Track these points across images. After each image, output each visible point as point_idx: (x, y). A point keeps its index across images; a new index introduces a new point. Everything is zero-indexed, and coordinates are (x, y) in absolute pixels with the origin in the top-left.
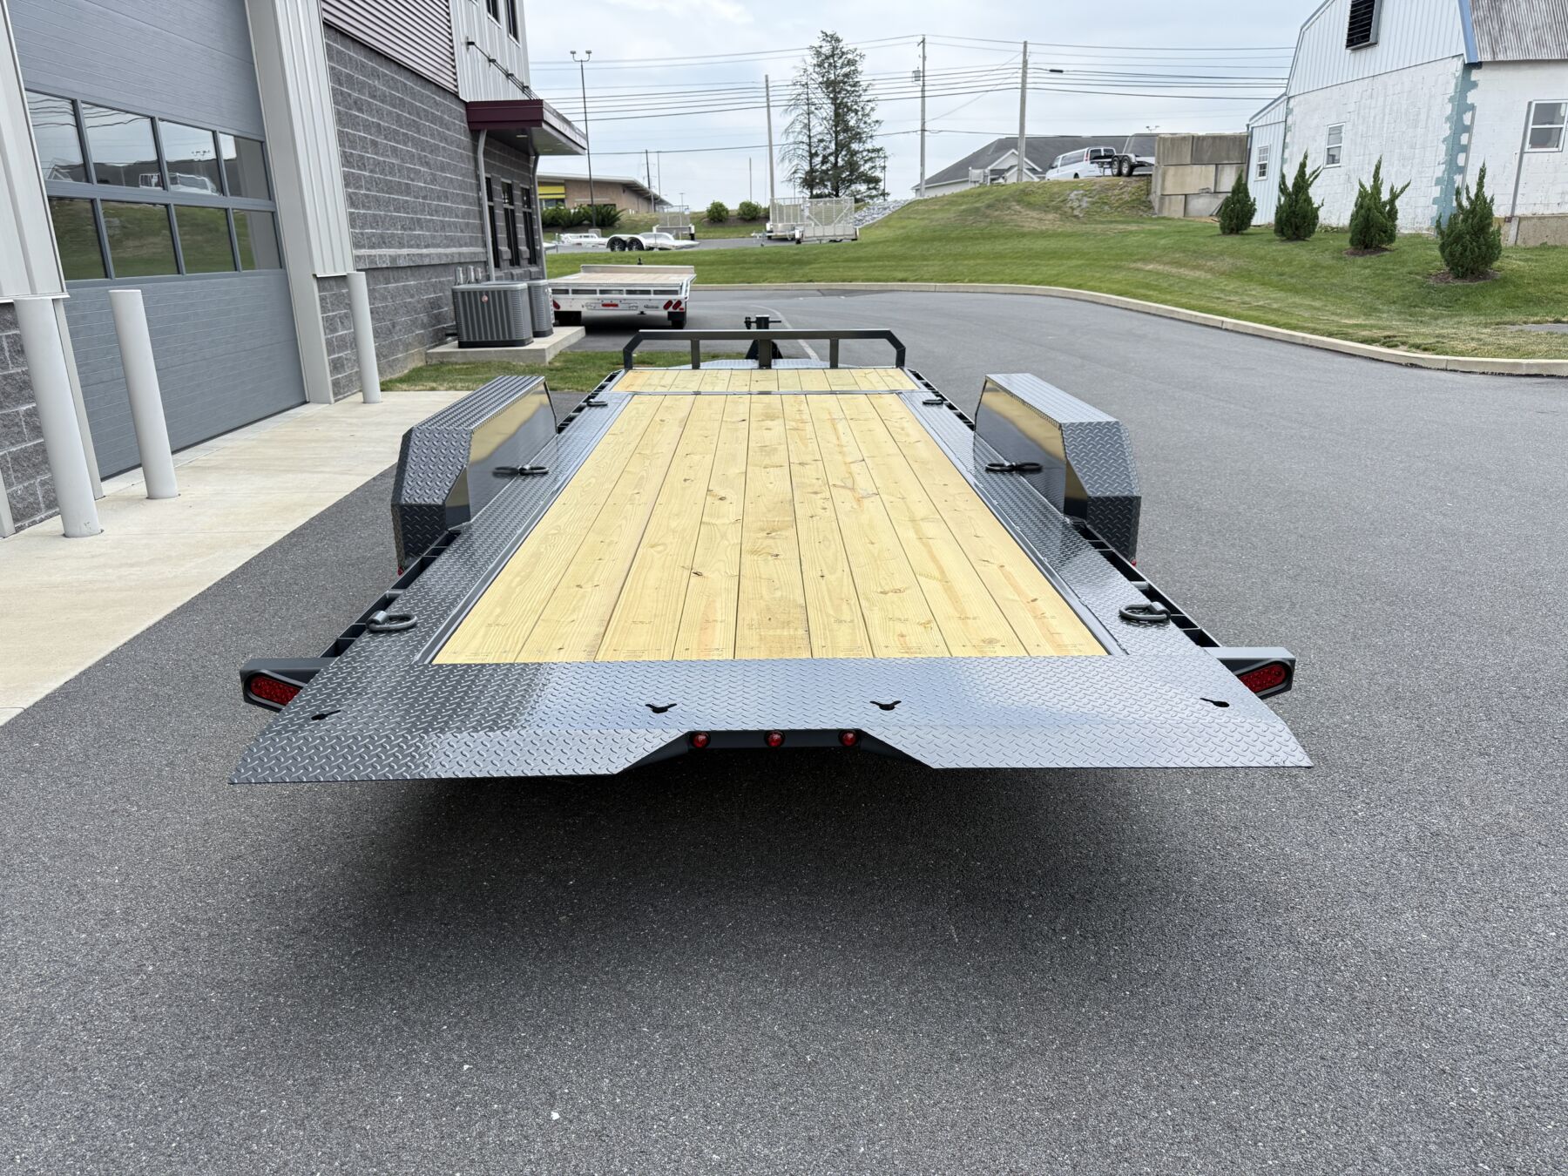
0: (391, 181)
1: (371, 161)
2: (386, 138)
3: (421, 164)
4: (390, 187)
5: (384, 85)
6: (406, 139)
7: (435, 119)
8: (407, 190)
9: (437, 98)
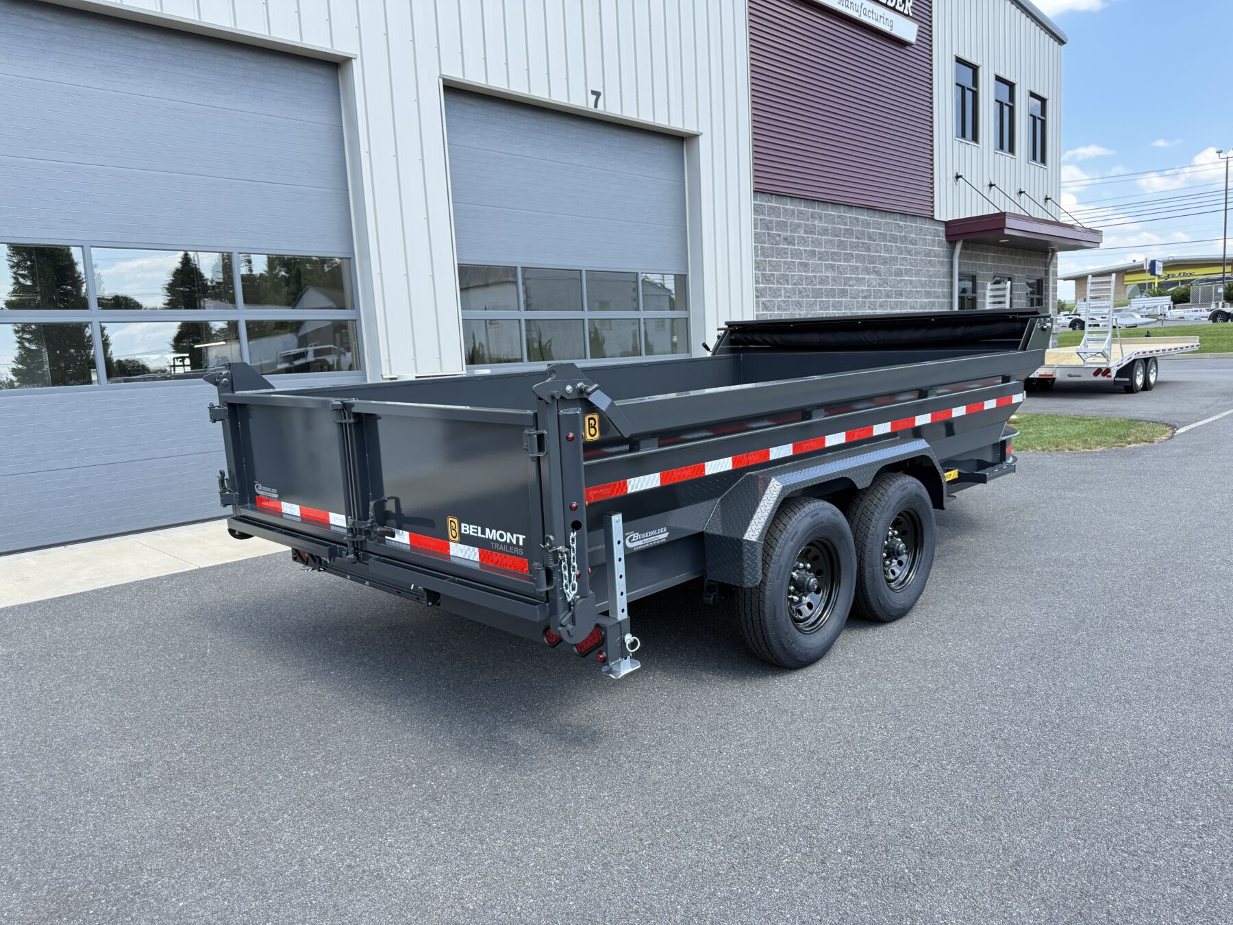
0: (819, 289)
1: (796, 278)
2: (820, 259)
3: (868, 273)
4: (817, 293)
5: (827, 223)
6: (848, 257)
7: (894, 239)
8: (843, 293)
9: (902, 223)
